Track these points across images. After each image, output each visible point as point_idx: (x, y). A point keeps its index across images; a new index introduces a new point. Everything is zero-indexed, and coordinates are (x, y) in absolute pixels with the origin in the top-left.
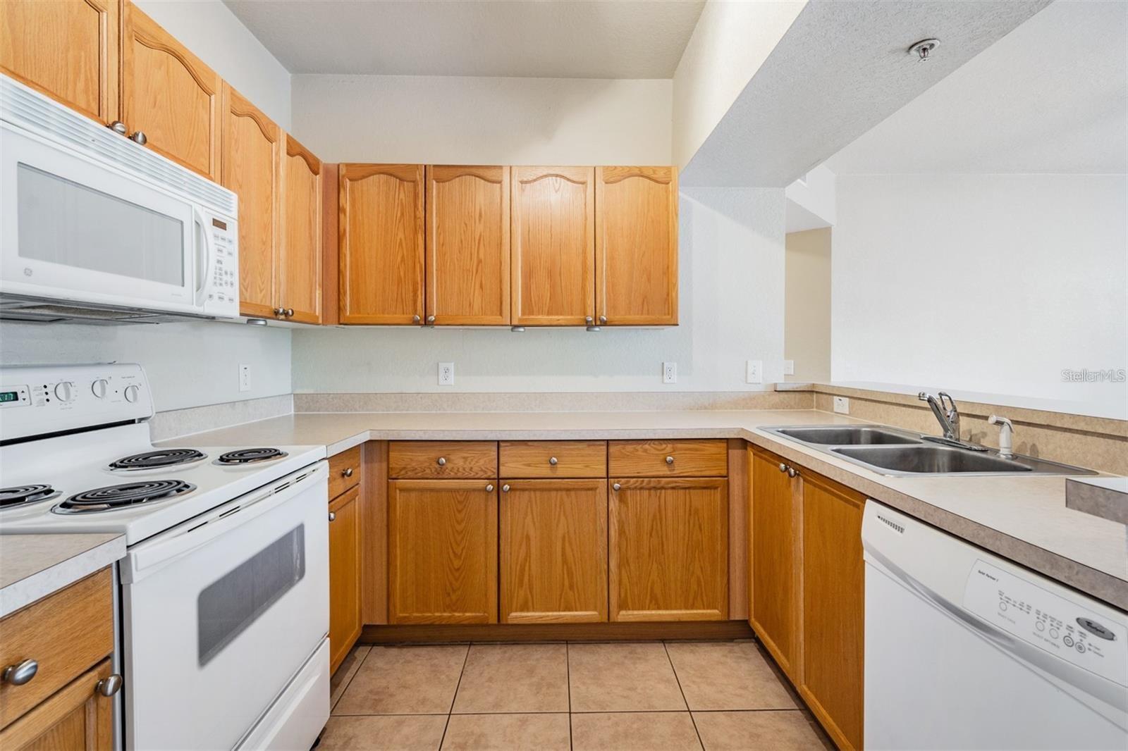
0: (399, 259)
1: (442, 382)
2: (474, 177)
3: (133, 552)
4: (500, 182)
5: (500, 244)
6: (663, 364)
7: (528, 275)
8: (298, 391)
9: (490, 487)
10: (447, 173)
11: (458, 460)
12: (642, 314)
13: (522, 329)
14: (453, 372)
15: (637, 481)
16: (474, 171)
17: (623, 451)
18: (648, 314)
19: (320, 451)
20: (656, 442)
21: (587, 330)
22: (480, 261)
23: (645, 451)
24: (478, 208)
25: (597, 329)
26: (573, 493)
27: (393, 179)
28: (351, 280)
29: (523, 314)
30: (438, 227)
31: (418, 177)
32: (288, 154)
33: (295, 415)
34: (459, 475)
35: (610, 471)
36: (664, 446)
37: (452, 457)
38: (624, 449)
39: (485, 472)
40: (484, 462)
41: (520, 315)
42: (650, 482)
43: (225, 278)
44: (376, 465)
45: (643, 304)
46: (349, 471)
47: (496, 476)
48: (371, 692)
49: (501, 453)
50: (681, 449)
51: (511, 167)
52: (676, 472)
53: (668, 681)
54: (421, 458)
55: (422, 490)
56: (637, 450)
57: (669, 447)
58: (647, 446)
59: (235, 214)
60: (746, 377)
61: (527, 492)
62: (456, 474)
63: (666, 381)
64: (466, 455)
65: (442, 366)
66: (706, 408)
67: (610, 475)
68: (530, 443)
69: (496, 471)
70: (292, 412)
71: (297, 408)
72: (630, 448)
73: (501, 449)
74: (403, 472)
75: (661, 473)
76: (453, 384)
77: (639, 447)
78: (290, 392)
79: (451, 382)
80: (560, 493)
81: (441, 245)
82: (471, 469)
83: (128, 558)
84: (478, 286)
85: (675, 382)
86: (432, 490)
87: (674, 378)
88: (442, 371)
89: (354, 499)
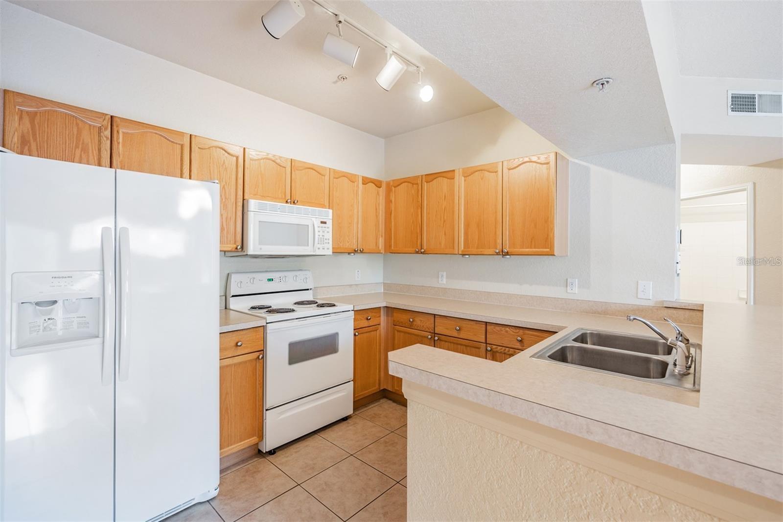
0: (412, 221)
1: (440, 282)
2: (442, 178)
3: (268, 325)
4: (454, 178)
5: (453, 212)
6: (567, 279)
7: (467, 226)
8: (385, 282)
9: (430, 337)
10: (432, 177)
11: (418, 321)
12: (532, 248)
13: (467, 256)
14: (445, 277)
15: (502, 349)
16: (444, 175)
17: (494, 330)
18: (535, 248)
20: (513, 328)
21: (503, 257)
22: (444, 221)
23: (507, 332)
24: (444, 194)
25: (508, 257)
26: (468, 348)
27: (409, 184)
28: (394, 232)
29: (465, 248)
30: (427, 205)
31: (419, 182)
32: (363, 184)
34: (419, 328)
35: (487, 340)
36: (518, 331)
37: (416, 319)
38: (494, 328)
39: (429, 329)
40: (428, 323)
41: (463, 248)
42: (509, 351)
43: (325, 241)
44: (390, 318)
45: (531, 242)
46: (369, 318)
47: (433, 332)
48: (374, 414)
49: (436, 321)
50: (528, 334)
51: (459, 170)
52: (525, 348)
54: (404, 318)
55: (405, 333)
56: (502, 331)
57: (521, 331)
58: (508, 329)
59: (331, 217)
60: (637, 293)
61: (447, 343)
62: (417, 327)
63: (569, 291)
64: (421, 319)
65: (440, 273)
66: (599, 313)
67: (487, 342)
68: (448, 318)
69: (433, 329)
70: (382, 291)
71: (384, 289)
72: (498, 328)
73: (436, 319)
74: (398, 323)
75: (516, 347)
76: (445, 283)
77: (503, 329)
78: (382, 282)
80: (462, 347)
81: (428, 213)
82: (423, 326)
83: (266, 326)
84: (444, 233)
85: (576, 292)
86: (409, 333)
87: (576, 290)
88: (440, 276)
89: (376, 330)
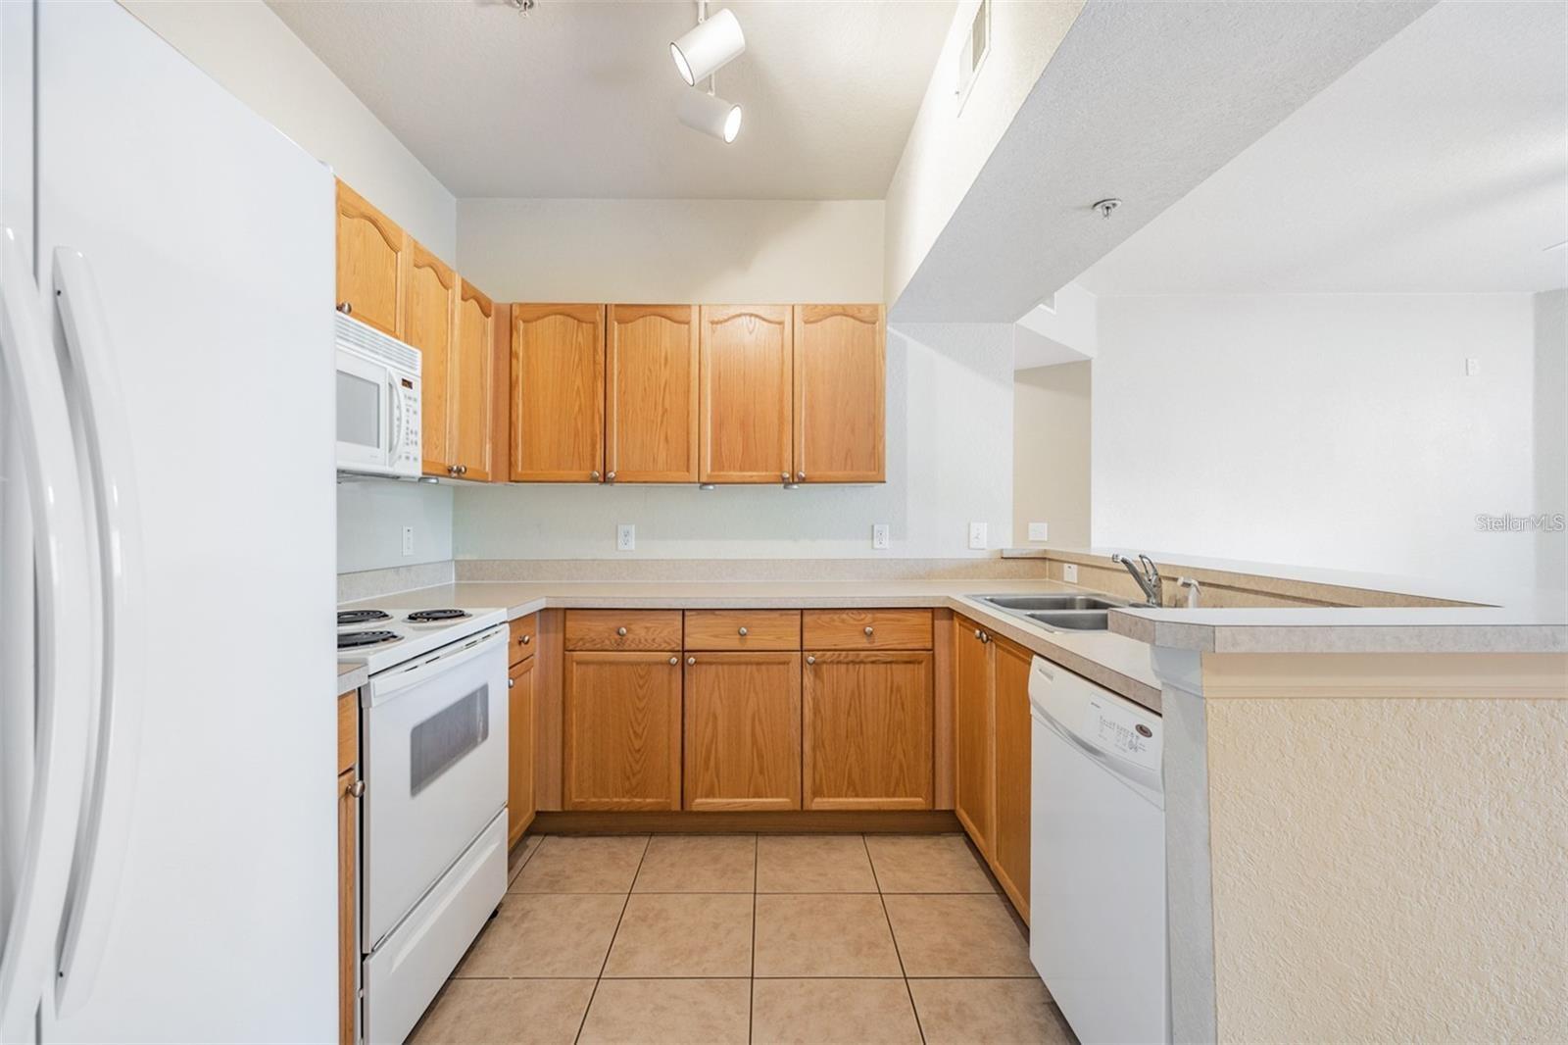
0: (577, 408)
1: (621, 546)
2: (659, 318)
3: (373, 680)
4: (688, 323)
5: (688, 392)
6: (873, 527)
7: (719, 426)
8: (460, 557)
9: (674, 660)
10: (630, 313)
11: (640, 631)
12: (845, 470)
13: (711, 487)
14: (634, 536)
15: (834, 654)
16: (660, 311)
17: (820, 622)
18: (852, 470)
19: (502, 614)
20: (855, 612)
21: (785, 487)
22: (665, 411)
23: (843, 621)
24: (663, 354)
25: (795, 487)
26: (764, 667)
27: (570, 320)
28: (523, 430)
29: (712, 470)
30: (620, 373)
31: (598, 318)
33: (457, 585)
34: (641, 647)
35: (805, 643)
36: (863, 616)
37: (632, 627)
38: (819, 619)
39: (669, 644)
40: (667, 632)
41: (709, 471)
42: (847, 656)
43: (410, 437)
44: (552, 636)
45: (846, 459)
46: (526, 639)
47: (680, 648)
48: (546, 874)
49: (686, 622)
50: (883, 619)
51: (700, 306)
52: (877, 645)
53: (862, 868)
54: (599, 627)
55: (601, 663)
56: (834, 620)
57: (869, 616)
58: (844, 616)
59: (419, 372)
60: (969, 542)
61: (714, 667)
62: (638, 646)
63: (877, 545)
64: (648, 625)
65: (622, 529)
66: (921, 577)
67: (805, 648)
68: (717, 612)
69: (681, 643)
70: (453, 581)
71: (459, 577)
72: (826, 617)
73: (686, 618)
74: (581, 643)
75: (860, 646)
76: (633, 548)
77: (836, 617)
78: (450, 558)
79: (631, 547)
80: (749, 667)
81: (622, 393)
82: (654, 640)
83: (368, 685)
84: (662, 438)
85: (887, 547)
86: (611, 663)
87: (886, 543)
88: (621, 534)
89: (529, 670)
